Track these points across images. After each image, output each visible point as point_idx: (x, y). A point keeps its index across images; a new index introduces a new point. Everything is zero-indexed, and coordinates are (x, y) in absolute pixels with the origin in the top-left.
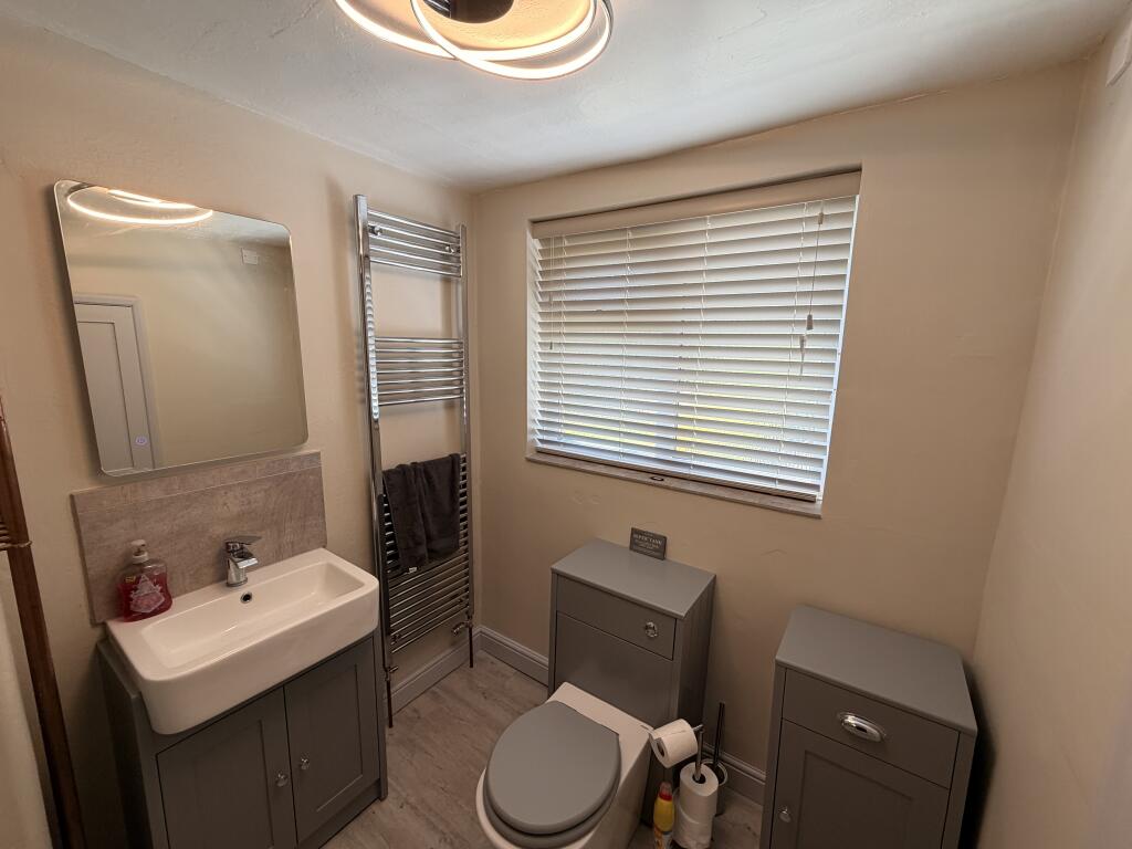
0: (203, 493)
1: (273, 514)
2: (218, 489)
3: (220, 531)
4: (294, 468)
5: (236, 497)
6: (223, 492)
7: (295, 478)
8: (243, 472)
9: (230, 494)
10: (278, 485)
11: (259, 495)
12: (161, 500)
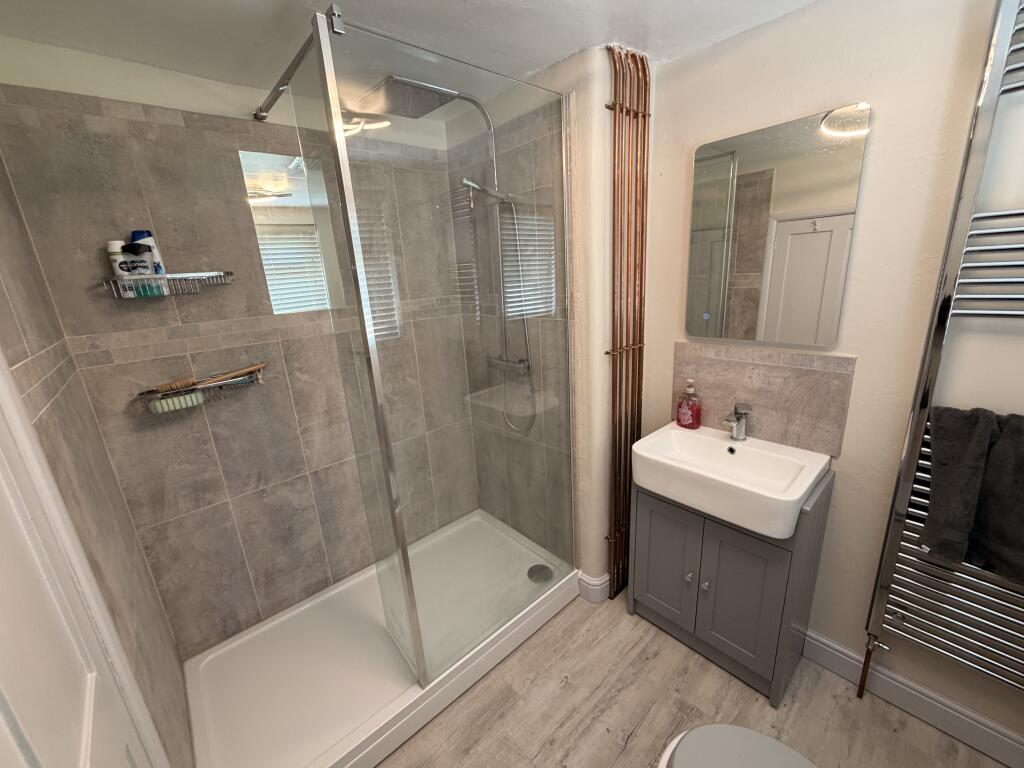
0: (738, 363)
1: (786, 401)
2: (748, 363)
3: (742, 396)
4: (817, 366)
5: (759, 375)
6: (751, 367)
7: (818, 375)
8: (770, 356)
9: (756, 371)
10: (798, 377)
11: (778, 380)
12: (712, 360)
